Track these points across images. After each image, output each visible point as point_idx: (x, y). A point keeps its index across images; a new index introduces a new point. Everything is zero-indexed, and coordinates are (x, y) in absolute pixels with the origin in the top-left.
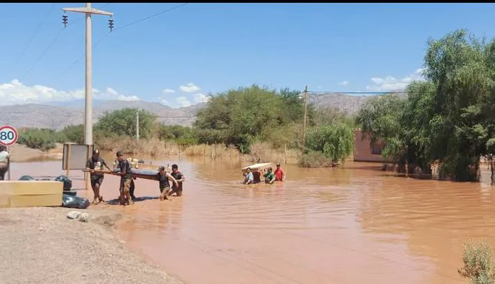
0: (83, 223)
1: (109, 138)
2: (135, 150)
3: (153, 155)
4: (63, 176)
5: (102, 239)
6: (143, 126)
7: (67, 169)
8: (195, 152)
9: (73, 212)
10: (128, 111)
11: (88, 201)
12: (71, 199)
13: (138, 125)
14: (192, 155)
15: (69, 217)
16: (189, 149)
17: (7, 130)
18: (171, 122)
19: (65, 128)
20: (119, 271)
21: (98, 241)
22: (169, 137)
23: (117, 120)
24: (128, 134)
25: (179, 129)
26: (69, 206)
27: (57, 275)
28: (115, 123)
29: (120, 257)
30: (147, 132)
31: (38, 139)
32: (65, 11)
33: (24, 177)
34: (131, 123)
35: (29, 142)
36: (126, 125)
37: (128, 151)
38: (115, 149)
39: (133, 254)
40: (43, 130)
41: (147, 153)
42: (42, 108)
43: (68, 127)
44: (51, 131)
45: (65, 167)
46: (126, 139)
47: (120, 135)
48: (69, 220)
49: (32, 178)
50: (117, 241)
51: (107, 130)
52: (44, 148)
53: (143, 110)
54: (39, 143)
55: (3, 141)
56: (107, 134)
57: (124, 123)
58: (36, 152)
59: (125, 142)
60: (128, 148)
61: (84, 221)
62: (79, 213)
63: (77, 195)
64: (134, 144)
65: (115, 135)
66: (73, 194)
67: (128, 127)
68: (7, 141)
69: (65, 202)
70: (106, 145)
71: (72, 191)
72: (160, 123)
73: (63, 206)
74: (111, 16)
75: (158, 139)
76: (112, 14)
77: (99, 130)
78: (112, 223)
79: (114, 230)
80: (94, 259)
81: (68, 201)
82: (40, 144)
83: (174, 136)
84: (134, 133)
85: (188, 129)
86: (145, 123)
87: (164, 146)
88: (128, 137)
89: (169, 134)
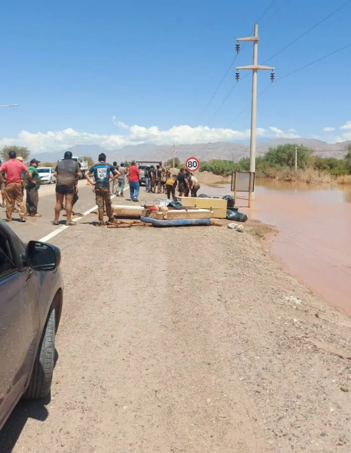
0: (239, 233)
1: (273, 168)
2: (293, 178)
3: (308, 182)
4: (228, 196)
5: (251, 246)
6: (301, 158)
7: (234, 190)
8: (345, 181)
9: (232, 224)
10: (289, 147)
11: (246, 216)
12: (233, 214)
13: (296, 158)
14: (343, 183)
15: (229, 227)
16: (340, 178)
17: (192, 161)
18: (328, 155)
19: (241, 160)
20: (254, 273)
21: (246, 247)
22: (325, 168)
23: (280, 154)
24: (288, 165)
25: (333, 162)
26: (232, 219)
27: (206, 270)
28: (278, 156)
29: (260, 262)
30: (304, 163)
31: (221, 168)
32: (237, 69)
33: (201, 195)
34: (290, 156)
35: (215, 170)
36: (287, 158)
37: (288, 179)
38: (277, 177)
39: (273, 262)
40: (225, 161)
41: (304, 181)
42: (226, 145)
43: (244, 159)
44: (230, 162)
45: (233, 189)
46: (286, 169)
47: (282, 165)
48: (229, 229)
49: (206, 196)
50: (262, 249)
51: (272, 161)
52: (224, 175)
53: (302, 145)
54: (221, 170)
55: (189, 168)
56: (272, 164)
57: (285, 156)
58: (219, 178)
59: (285, 171)
60: (288, 177)
61: (240, 231)
62: (236, 224)
63: (239, 211)
64: (293, 173)
65: (278, 166)
66: (236, 210)
67: (289, 159)
68: (193, 168)
69: (229, 215)
70: (271, 174)
71: (235, 208)
72: (317, 156)
73: (227, 218)
74: (272, 70)
75: (313, 170)
76: (273, 68)
77: (266, 162)
78: (262, 235)
79: (263, 241)
80: (238, 261)
81: (231, 215)
82: (222, 172)
83: (329, 167)
84: (293, 164)
85: (341, 161)
86: (303, 156)
87: (317, 175)
88: (288, 167)
89: (324, 166)
